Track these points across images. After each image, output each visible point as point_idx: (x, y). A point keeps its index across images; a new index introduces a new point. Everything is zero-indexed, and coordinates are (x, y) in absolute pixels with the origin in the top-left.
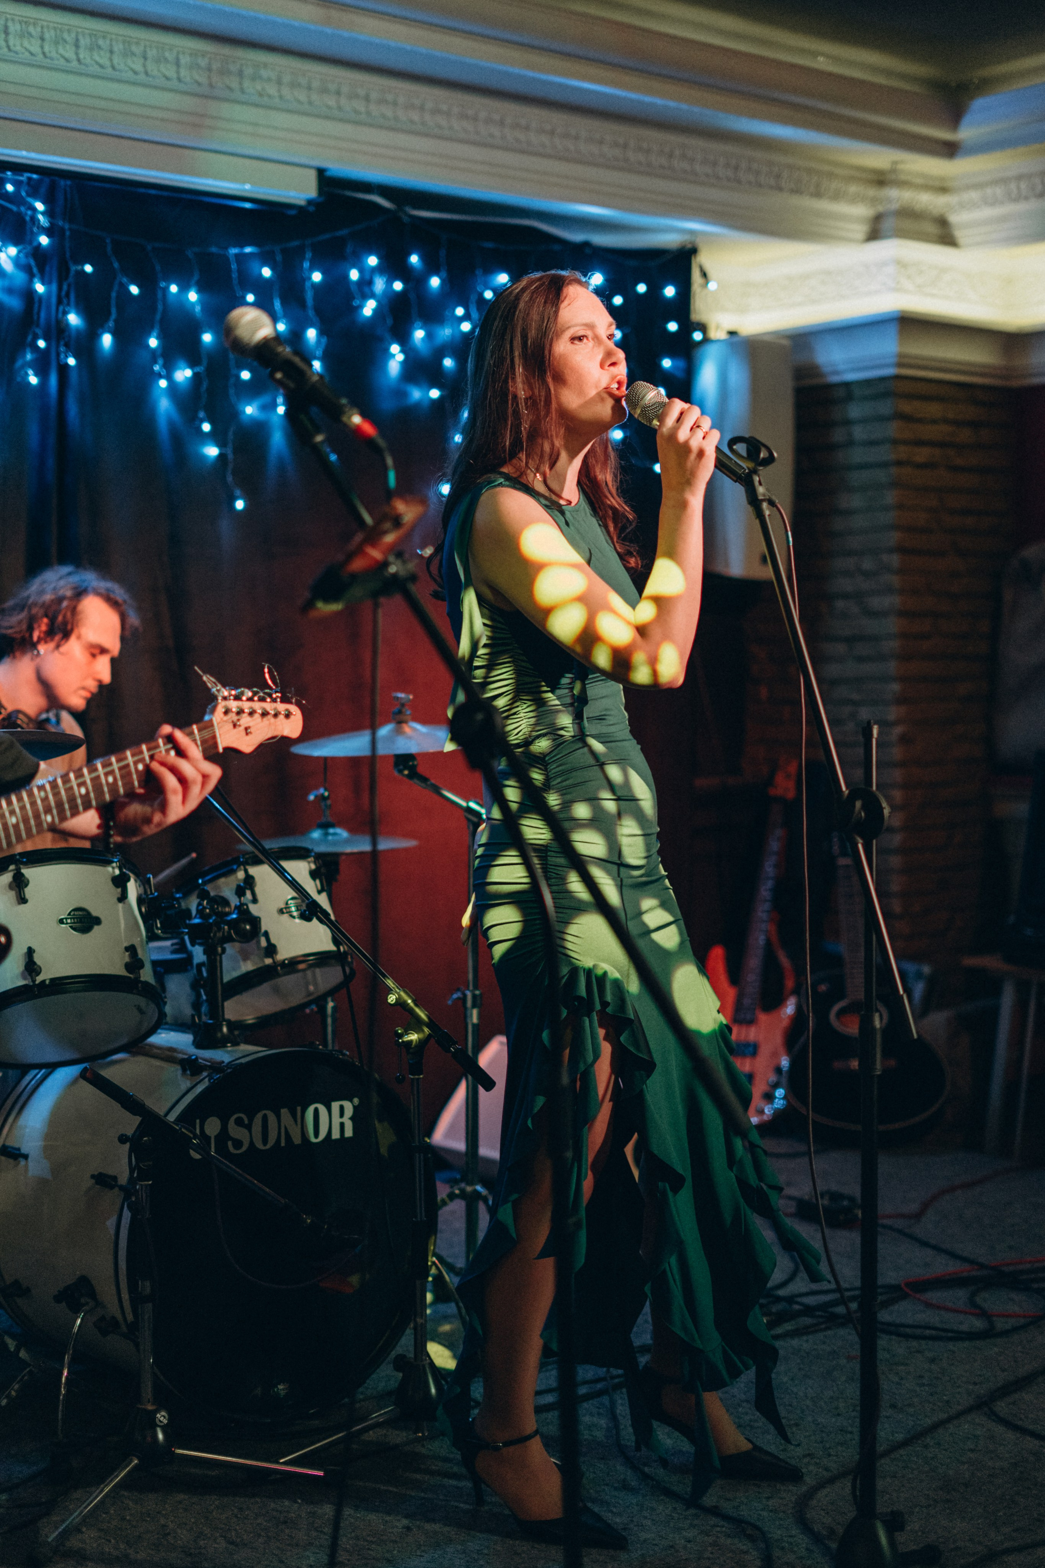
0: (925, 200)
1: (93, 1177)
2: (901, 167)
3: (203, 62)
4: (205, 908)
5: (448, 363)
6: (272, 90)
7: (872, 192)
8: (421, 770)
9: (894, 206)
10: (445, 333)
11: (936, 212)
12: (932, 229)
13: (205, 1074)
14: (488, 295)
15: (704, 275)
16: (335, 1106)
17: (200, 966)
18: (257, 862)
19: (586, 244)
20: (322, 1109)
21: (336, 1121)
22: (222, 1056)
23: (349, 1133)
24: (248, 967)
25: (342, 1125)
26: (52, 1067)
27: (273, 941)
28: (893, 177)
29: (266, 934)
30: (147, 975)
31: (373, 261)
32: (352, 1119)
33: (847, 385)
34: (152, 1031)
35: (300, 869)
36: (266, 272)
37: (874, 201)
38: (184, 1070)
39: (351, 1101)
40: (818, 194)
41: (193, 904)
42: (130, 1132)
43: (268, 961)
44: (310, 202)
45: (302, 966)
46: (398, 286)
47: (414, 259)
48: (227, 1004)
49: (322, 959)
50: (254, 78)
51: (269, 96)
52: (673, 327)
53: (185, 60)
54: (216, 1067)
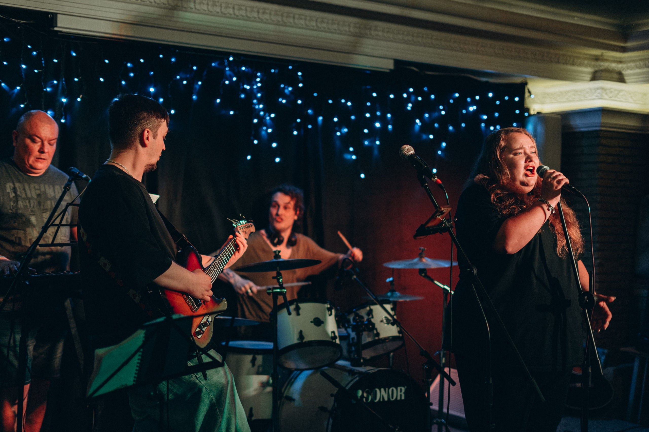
0: (614, 66)
1: (319, 408)
2: (604, 54)
3: (358, 25)
4: (357, 319)
5: (436, 125)
6: (380, 34)
7: (593, 63)
8: (428, 274)
9: (602, 68)
10: (436, 114)
11: (618, 70)
12: (616, 76)
13: (357, 375)
14: (451, 101)
15: (530, 92)
16: (399, 388)
17: (353, 339)
18: (374, 304)
19: (487, 82)
20: (395, 389)
21: (399, 393)
22: (362, 369)
23: (403, 398)
24: (369, 340)
25: (401, 395)
26: (302, 370)
27: (379, 331)
28: (601, 58)
29: (376, 329)
30: (338, 341)
31: (411, 90)
32: (405, 393)
33: (582, 133)
34: (337, 360)
35: (388, 307)
36: (375, 95)
37: (594, 66)
38: (349, 374)
39: (404, 386)
40: (573, 64)
41: (351, 318)
42: (335, 392)
43: (377, 338)
44: (391, 70)
45: (387, 341)
46: (420, 99)
47: (426, 89)
48: (363, 352)
49: (394, 338)
50: (375, 30)
51: (380, 36)
52: (517, 112)
53: (352, 25)
54: (360, 373)
